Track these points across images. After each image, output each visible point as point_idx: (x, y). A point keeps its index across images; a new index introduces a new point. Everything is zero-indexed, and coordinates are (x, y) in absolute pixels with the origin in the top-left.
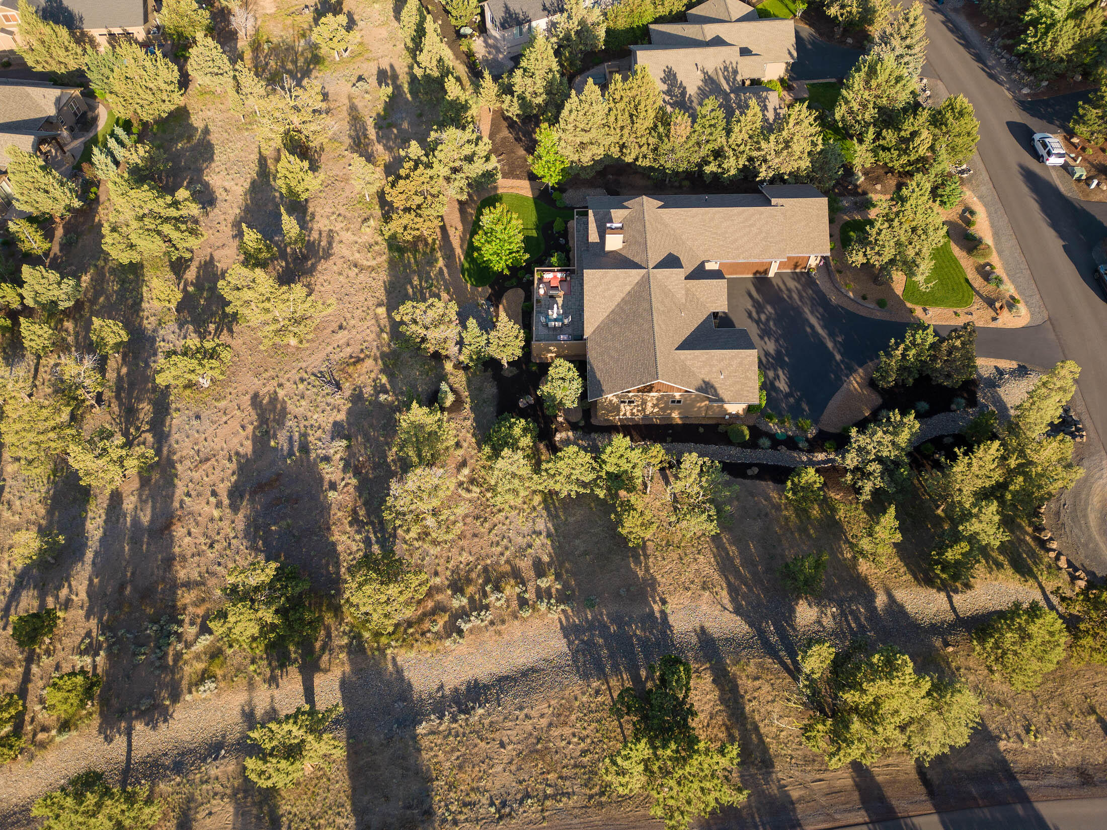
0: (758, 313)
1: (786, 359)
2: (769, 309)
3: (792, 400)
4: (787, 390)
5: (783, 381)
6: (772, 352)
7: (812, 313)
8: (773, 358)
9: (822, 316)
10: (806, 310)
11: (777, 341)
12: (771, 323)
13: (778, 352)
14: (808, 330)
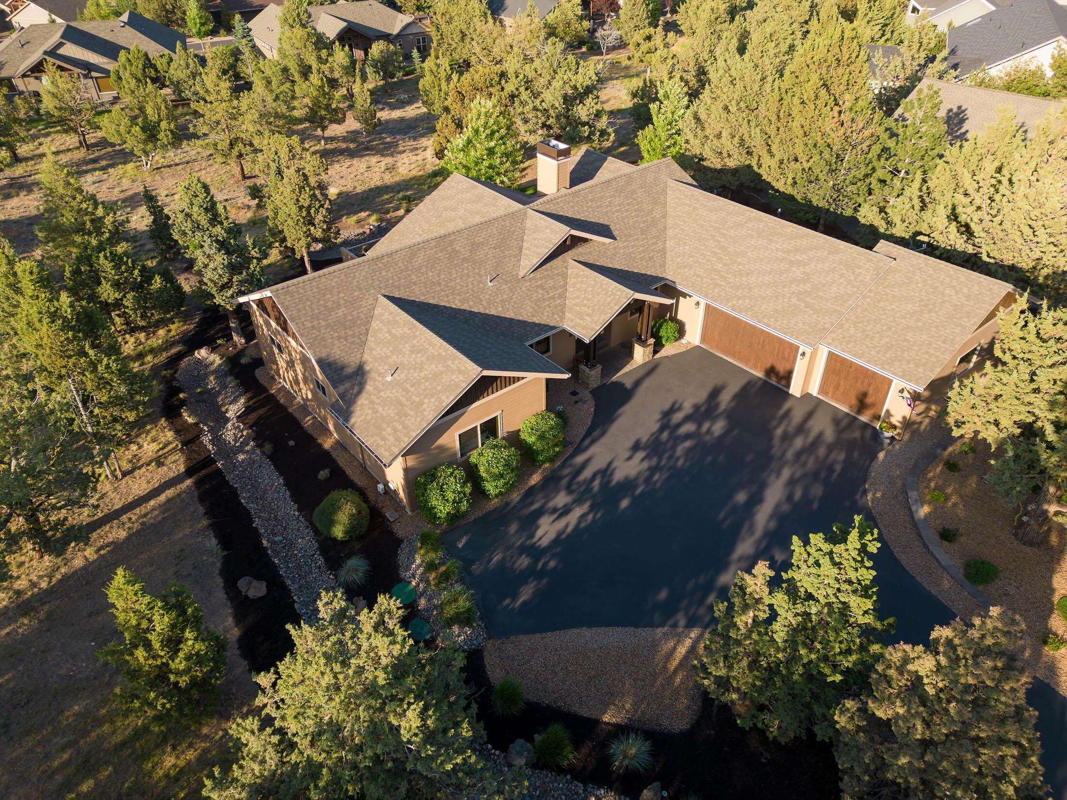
0: (688, 419)
1: (625, 503)
2: (719, 427)
3: (524, 562)
4: (545, 542)
5: (560, 524)
6: (619, 476)
7: (792, 482)
8: (604, 486)
9: (806, 499)
10: (786, 473)
11: (653, 470)
12: (688, 444)
13: (628, 485)
14: (741, 497)
